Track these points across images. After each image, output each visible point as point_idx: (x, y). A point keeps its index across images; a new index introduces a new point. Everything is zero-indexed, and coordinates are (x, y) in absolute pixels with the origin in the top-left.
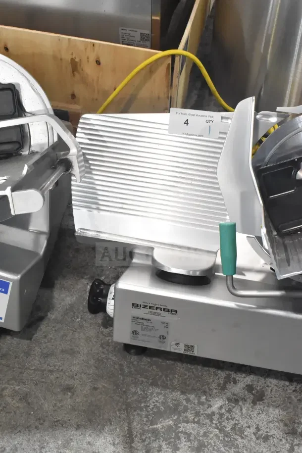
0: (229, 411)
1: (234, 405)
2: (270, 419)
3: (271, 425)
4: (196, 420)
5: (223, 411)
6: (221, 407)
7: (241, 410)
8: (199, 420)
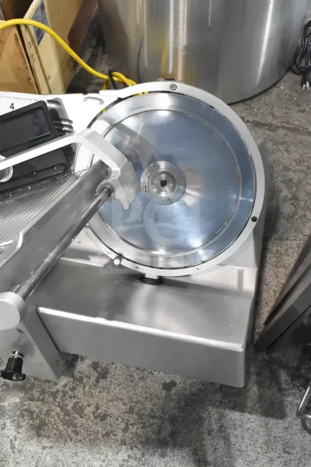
0: (73, 389)
1: (78, 383)
2: (110, 398)
3: (110, 403)
4: (41, 398)
5: (67, 388)
6: (66, 385)
7: (84, 388)
8: (44, 398)
